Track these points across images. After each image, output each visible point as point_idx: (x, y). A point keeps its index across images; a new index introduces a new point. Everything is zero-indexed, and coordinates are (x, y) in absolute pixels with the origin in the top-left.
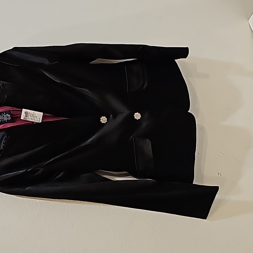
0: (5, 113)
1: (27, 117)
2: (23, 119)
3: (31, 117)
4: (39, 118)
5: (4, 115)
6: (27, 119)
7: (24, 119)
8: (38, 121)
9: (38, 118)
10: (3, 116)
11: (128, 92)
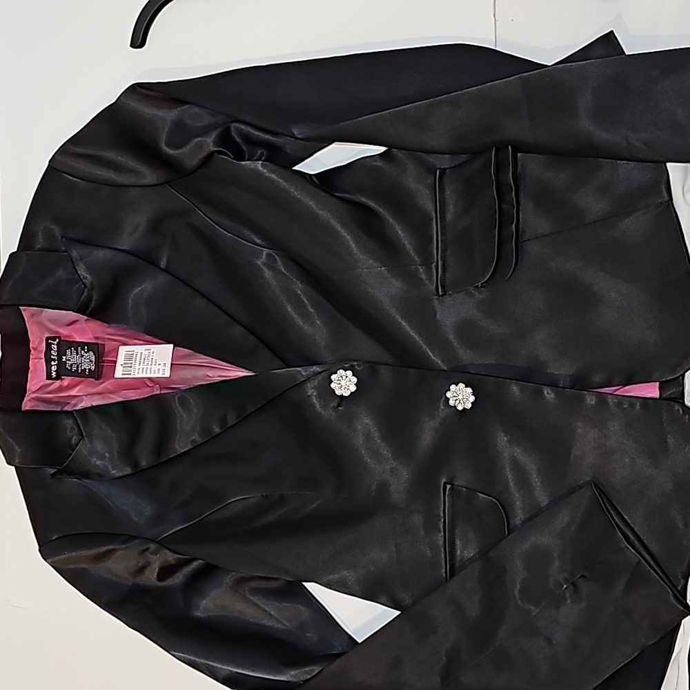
0: (86, 347)
1: (131, 367)
2: (120, 376)
3: (141, 367)
4: (162, 365)
5: (85, 354)
6: (130, 374)
7: (123, 374)
8: (161, 371)
9: (159, 364)
10: (82, 356)
11: (440, 293)
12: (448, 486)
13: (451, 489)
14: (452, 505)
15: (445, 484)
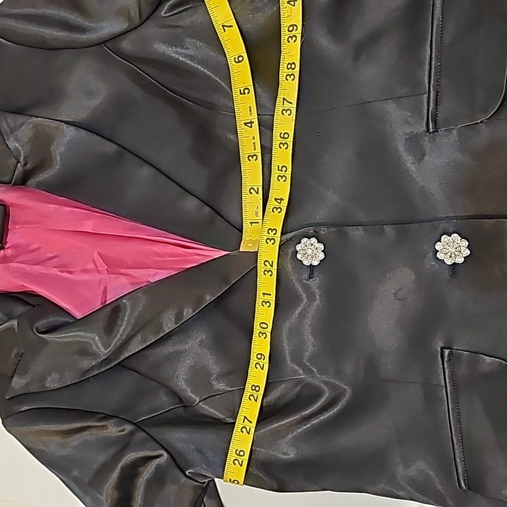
11: (431, 130)
12: (447, 352)
13: (450, 354)
14: (452, 373)
15: (442, 349)
